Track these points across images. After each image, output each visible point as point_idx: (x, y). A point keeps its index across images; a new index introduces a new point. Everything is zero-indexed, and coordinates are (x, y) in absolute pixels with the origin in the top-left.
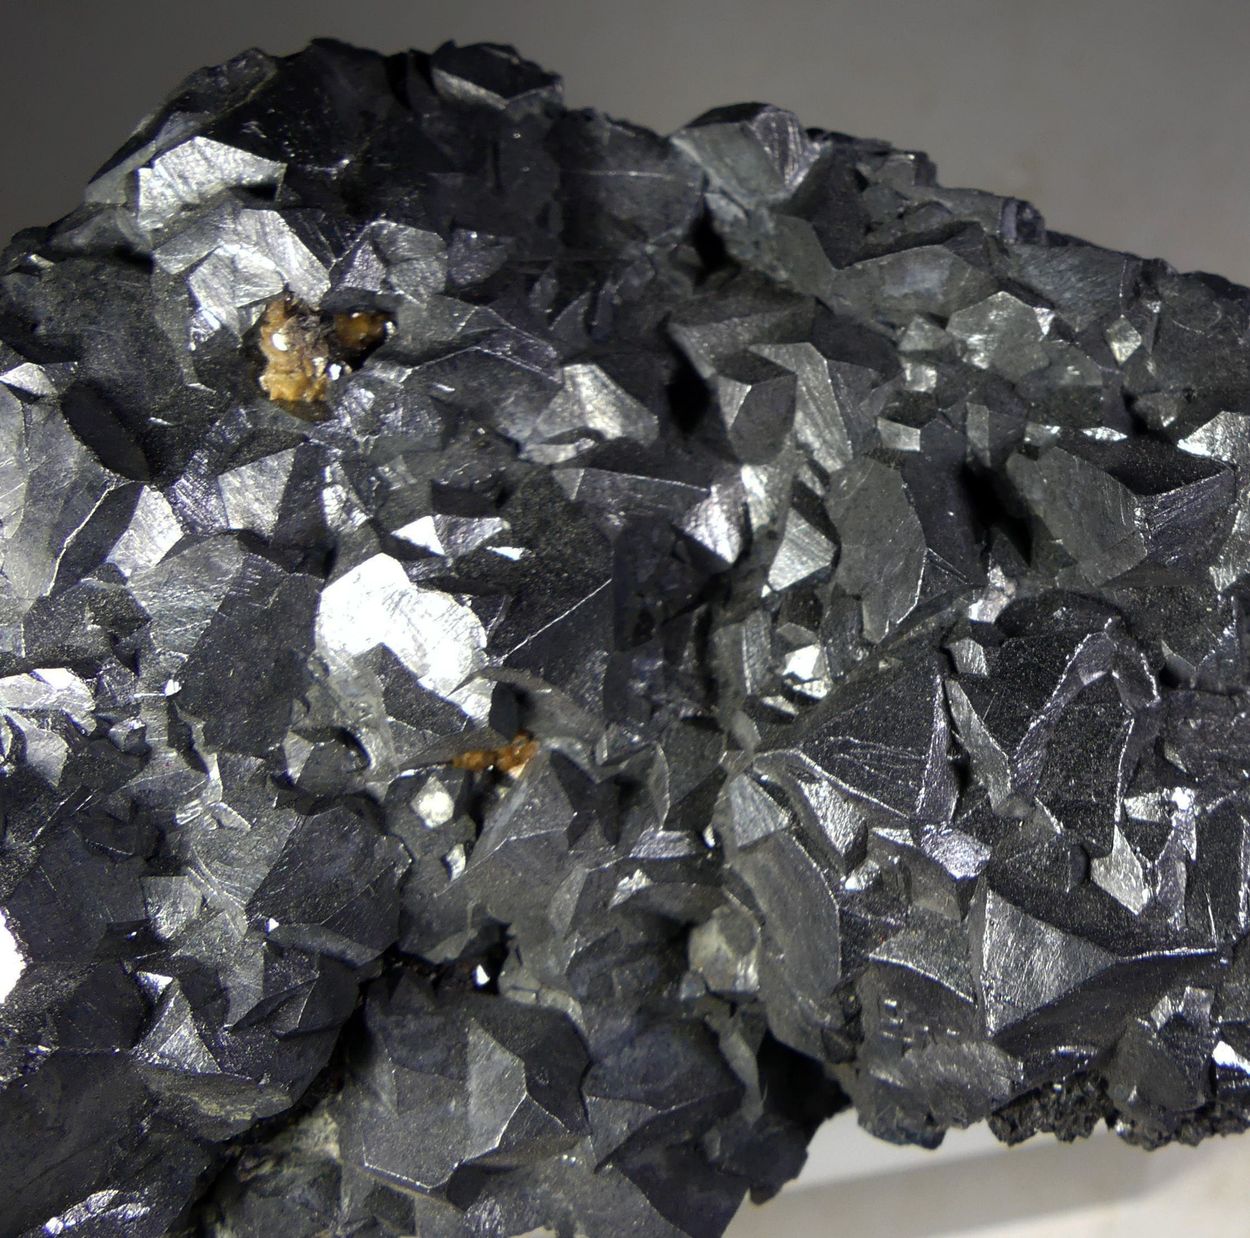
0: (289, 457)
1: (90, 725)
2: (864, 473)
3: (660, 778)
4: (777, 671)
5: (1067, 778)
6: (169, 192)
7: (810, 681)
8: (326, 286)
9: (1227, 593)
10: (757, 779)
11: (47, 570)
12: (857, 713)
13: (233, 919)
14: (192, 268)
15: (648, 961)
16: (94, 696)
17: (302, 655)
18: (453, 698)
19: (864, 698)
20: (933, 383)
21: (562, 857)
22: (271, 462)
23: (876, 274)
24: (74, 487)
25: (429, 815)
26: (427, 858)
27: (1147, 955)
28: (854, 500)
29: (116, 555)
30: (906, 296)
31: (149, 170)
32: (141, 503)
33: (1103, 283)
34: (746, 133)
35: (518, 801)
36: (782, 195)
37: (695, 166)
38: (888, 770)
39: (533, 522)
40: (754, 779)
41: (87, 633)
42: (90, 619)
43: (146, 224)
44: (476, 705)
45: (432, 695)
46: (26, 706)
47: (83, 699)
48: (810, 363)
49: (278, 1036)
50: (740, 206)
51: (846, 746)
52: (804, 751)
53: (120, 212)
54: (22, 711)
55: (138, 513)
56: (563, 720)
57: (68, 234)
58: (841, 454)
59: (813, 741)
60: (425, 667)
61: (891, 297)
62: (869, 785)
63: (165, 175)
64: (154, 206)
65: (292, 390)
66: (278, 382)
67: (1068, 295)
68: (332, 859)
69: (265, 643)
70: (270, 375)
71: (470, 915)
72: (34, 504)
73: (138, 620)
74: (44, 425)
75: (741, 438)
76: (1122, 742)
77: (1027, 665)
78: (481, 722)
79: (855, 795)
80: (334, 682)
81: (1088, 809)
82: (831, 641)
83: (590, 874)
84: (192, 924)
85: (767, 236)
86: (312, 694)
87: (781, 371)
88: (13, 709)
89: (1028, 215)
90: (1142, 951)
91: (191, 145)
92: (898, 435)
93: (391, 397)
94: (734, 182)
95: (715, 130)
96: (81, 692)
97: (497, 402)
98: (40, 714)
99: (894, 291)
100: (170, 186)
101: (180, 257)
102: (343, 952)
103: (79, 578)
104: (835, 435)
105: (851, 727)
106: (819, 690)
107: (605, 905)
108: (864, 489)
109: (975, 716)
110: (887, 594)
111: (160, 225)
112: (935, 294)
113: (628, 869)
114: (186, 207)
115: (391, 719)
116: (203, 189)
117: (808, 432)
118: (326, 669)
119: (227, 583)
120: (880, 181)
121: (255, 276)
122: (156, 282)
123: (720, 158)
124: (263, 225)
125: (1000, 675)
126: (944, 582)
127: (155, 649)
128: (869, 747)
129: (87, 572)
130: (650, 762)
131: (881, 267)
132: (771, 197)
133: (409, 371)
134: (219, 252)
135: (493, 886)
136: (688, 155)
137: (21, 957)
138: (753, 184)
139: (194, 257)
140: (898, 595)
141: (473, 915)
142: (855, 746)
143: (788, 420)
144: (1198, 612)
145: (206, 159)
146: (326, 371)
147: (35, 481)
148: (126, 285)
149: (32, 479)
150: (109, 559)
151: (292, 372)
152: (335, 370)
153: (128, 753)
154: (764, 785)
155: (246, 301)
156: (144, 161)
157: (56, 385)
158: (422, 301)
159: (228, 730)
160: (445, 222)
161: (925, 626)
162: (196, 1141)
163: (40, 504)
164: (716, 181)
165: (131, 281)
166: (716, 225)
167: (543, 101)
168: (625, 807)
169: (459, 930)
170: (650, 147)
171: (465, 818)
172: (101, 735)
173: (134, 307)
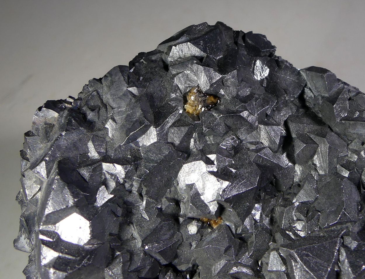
0: (187, 128)
1: (122, 181)
2: (330, 178)
3: (252, 242)
4: (291, 224)
6: (177, 53)
7: (300, 231)
8: (208, 88)
10: (279, 254)
11: (124, 139)
12: (313, 247)
13: (138, 242)
14: (178, 74)
16: (125, 175)
17: (173, 179)
18: (207, 204)
19: (316, 243)
20: (356, 160)
21: (221, 255)
22: (183, 129)
23: (348, 125)
24: (136, 121)
25: (190, 231)
26: (186, 242)
28: (325, 184)
29: (139, 140)
30: (354, 133)
31: (175, 47)
32: (150, 129)
34: (322, 77)
35: (214, 235)
36: (326, 95)
37: (305, 80)
38: (318, 267)
39: (240, 163)
40: (278, 254)
41: (127, 157)
42: (129, 154)
43: (169, 59)
44: (213, 208)
45: (203, 201)
46: (109, 172)
47: (122, 175)
48: (324, 144)
50: (314, 94)
51: (307, 255)
52: (296, 252)
53: (164, 54)
54: (108, 173)
55: (148, 131)
56: (232, 218)
57: (151, 56)
58: (325, 171)
59: (299, 251)
60: (203, 194)
61: (350, 132)
62: (312, 270)
63: (178, 49)
64: (173, 56)
65: (192, 111)
66: (189, 108)
69: (166, 173)
70: (188, 106)
71: (192, 261)
72: (126, 122)
73: (140, 158)
74: (134, 103)
75: (299, 157)
78: (213, 213)
79: (307, 271)
80: (178, 188)
82: (309, 222)
83: (227, 262)
84: (128, 240)
85: (318, 104)
86: (173, 189)
87: (315, 143)
88: (106, 171)
91: (187, 44)
92: (342, 171)
93: (215, 120)
94: (314, 87)
95: (313, 73)
96: (123, 173)
97: (239, 129)
98: (112, 175)
99: (351, 131)
100: (178, 52)
101: (175, 70)
102: (160, 260)
103: (130, 143)
104: (325, 165)
105: (310, 250)
106: (302, 234)
107: (227, 272)
108: (329, 182)
109: (346, 260)
110: (328, 215)
111: (172, 60)
112: (363, 135)
113: (237, 265)
114: (180, 58)
115: (191, 204)
116: (185, 55)
117: (317, 162)
118: (178, 184)
119: (163, 156)
120: (355, 99)
121: (192, 80)
122: (168, 74)
123: (312, 81)
124: (198, 68)
125: (356, 251)
126: (346, 218)
127: (142, 167)
128: (314, 258)
129: (132, 142)
130: (250, 237)
131: (350, 124)
132: (323, 95)
133: (222, 115)
134: (185, 72)
135: (200, 256)
136: (303, 76)
137: (90, 236)
138: (319, 90)
139: (179, 71)
140: (332, 217)
141: (193, 261)
142: (310, 256)
143: (312, 156)
145: (189, 48)
146: (201, 109)
147: (128, 115)
148: (161, 73)
149: (127, 115)
150: (137, 140)
151: (193, 106)
152: (203, 109)
153: (127, 191)
154: (281, 256)
155: (188, 86)
156: (174, 44)
157: (139, 94)
158: (229, 98)
159: (151, 193)
161: (337, 227)
163: (127, 122)
164: (309, 85)
165: (162, 72)
166: (305, 96)
167: (270, 52)
168: (240, 247)
169: (188, 263)
170: (294, 72)
171: (199, 234)
172: (123, 184)
173: (161, 79)
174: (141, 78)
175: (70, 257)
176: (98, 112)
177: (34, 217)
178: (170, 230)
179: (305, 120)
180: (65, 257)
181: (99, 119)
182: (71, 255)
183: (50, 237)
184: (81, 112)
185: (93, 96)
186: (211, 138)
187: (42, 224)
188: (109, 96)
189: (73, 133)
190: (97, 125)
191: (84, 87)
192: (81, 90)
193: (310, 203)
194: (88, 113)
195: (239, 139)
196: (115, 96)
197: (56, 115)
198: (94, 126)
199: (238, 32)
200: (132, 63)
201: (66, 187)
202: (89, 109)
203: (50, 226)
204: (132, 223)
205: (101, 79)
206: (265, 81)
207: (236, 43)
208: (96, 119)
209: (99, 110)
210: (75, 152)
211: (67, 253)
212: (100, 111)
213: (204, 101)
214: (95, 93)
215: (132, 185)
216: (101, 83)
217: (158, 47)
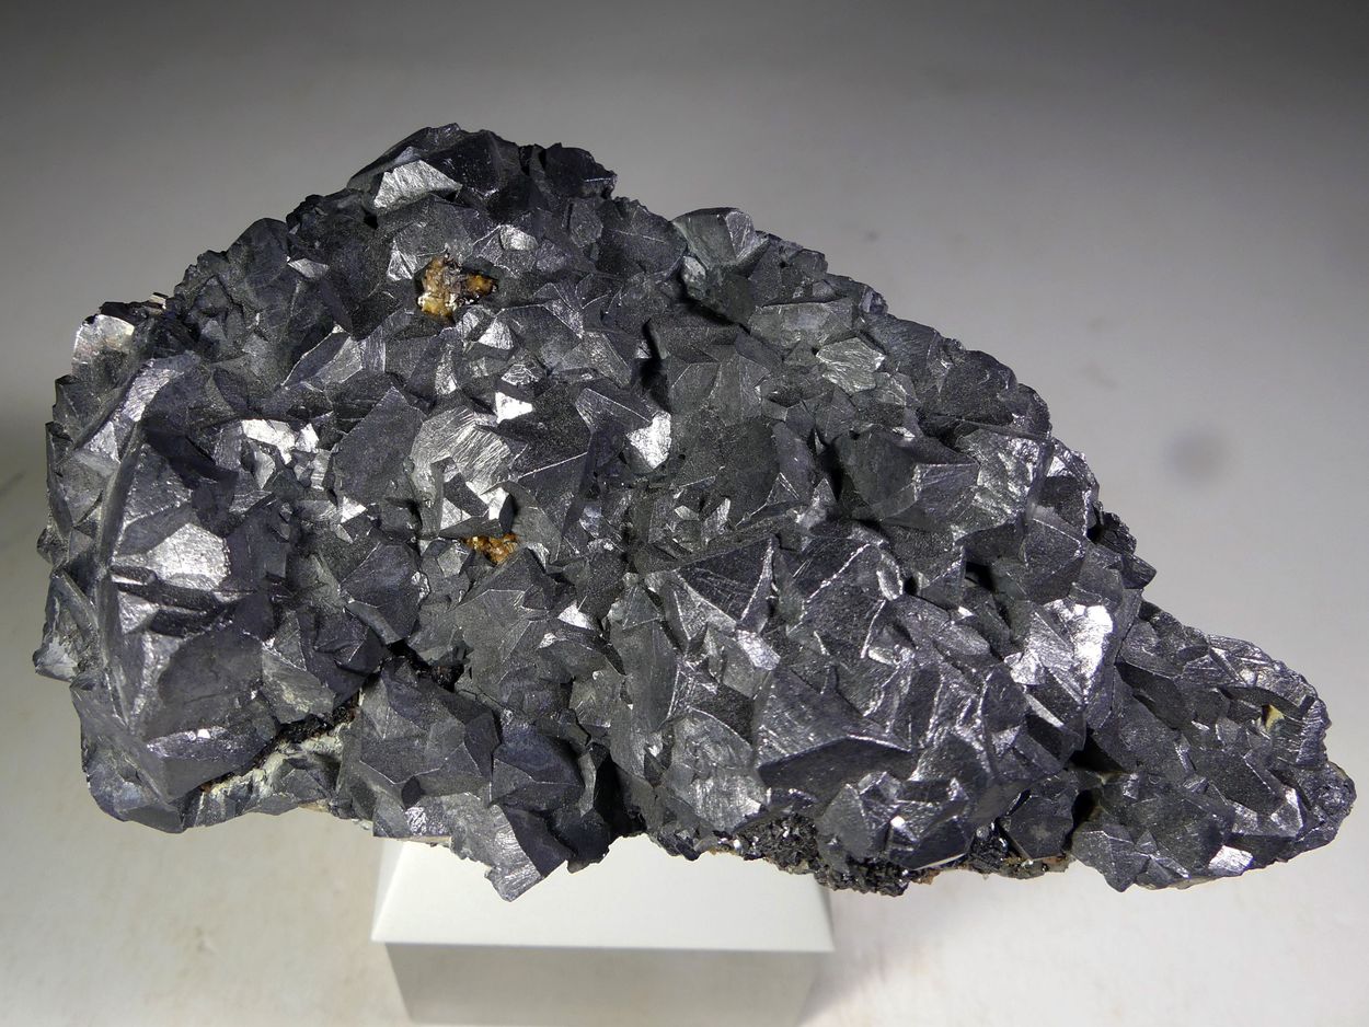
0: (427, 341)
1: (288, 459)
5: (836, 625)
6: (396, 188)
8: (469, 253)
9: (959, 542)
10: (646, 589)
11: (286, 372)
14: (399, 230)
15: (548, 693)
17: (403, 455)
18: (481, 497)
21: (517, 610)
23: (781, 314)
25: (446, 568)
27: (865, 738)
29: (322, 372)
30: (795, 331)
31: (389, 174)
32: (344, 346)
33: (919, 345)
34: (721, 222)
36: (731, 263)
37: (683, 239)
38: (729, 593)
39: (550, 411)
40: (643, 588)
41: (297, 411)
42: (301, 402)
43: (378, 203)
45: (471, 493)
46: (259, 439)
47: (288, 444)
48: (730, 358)
49: (338, 665)
50: (705, 267)
51: (706, 575)
52: (680, 573)
53: (365, 194)
54: (257, 441)
55: (341, 350)
56: (538, 530)
57: (337, 201)
59: (687, 568)
61: (786, 330)
62: (716, 599)
63: (397, 177)
64: (385, 196)
65: (435, 308)
66: (429, 301)
67: (895, 348)
68: (391, 574)
69: (387, 441)
70: (426, 298)
71: (452, 636)
72: (289, 335)
73: (325, 409)
74: (306, 293)
75: (678, 395)
76: (875, 612)
77: (826, 553)
80: (414, 477)
81: (845, 646)
82: (706, 519)
83: (531, 624)
84: (308, 585)
85: (717, 287)
86: (401, 480)
87: (711, 360)
88: (252, 438)
89: (879, 302)
90: (862, 735)
91: (416, 165)
92: (774, 409)
93: (488, 323)
94: (704, 251)
95: (700, 222)
96: (288, 438)
97: (544, 341)
98: (265, 446)
99: (788, 326)
100: (398, 184)
101: (393, 224)
102: (381, 631)
103: (300, 379)
107: (534, 647)
108: (746, 436)
110: (749, 498)
111: (386, 206)
112: (814, 334)
113: (554, 627)
114: (402, 197)
115: (445, 499)
116: (414, 190)
120: (793, 264)
122: (378, 233)
123: (700, 236)
125: (809, 555)
126: (785, 495)
128: (719, 579)
129: (306, 378)
131: (785, 311)
132: (725, 264)
133: (503, 310)
135: (471, 620)
136: (681, 232)
138: (717, 254)
139: (402, 224)
140: (755, 499)
141: (454, 637)
142: (711, 576)
144: (938, 550)
145: (421, 173)
146: (456, 302)
147: (293, 320)
148: (361, 233)
149: (291, 320)
150: (318, 372)
151: (437, 297)
153: (299, 482)
154: (650, 594)
155: (423, 255)
156: (387, 168)
157: (315, 273)
158: (517, 275)
159: (354, 486)
160: (540, 235)
162: (274, 718)
163: (292, 335)
164: (694, 250)
165: (365, 231)
166: (686, 276)
167: (604, 186)
168: (559, 592)
169: (444, 644)
170: (659, 224)
171: (464, 576)
172: (290, 467)
173: (363, 245)
174: (317, 244)
175: (185, 611)
176: (224, 320)
177: (92, 559)
178: (399, 564)
179: (688, 319)
180: (174, 612)
181: (226, 335)
182: (187, 608)
183: (136, 579)
184: (186, 322)
185: (210, 287)
186: (483, 367)
187: (115, 553)
188: (246, 286)
189: (170, 362)
190: (223, 348)
191: (187, 271)
192: (181, 281)
193: (706, 487)
194: (201, 322)
195: (544, 367)
196: (261, 282)
197: (129, 329)
198: (216, 351)
199: (529, 149)
200: (294, 217)
201: (168, 466)
202: (204, 313)
203: (134, 557)
204: (316, 554)
205: (224, 253)
206: (596, 248)
207: (526, 169)
208: (220, 336)
209: (227, 315)
210: (178, 403)
211: (176, 605)
212: (229, 318)
213: (464, 284)
214: (214, 282)
215: (311, 471)
216: (226, 259)
217: (349, 184)
